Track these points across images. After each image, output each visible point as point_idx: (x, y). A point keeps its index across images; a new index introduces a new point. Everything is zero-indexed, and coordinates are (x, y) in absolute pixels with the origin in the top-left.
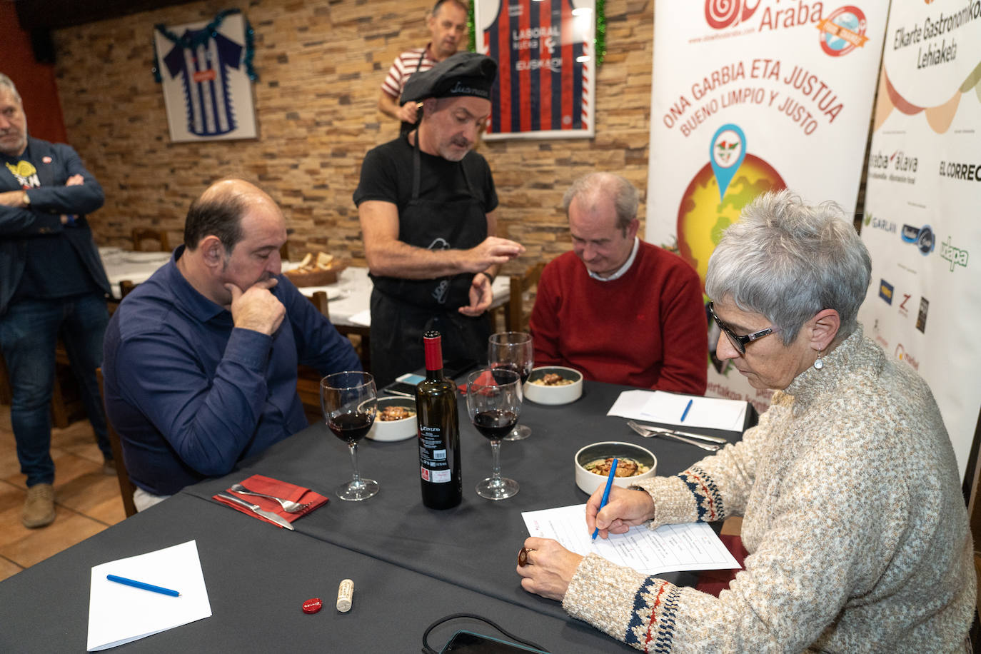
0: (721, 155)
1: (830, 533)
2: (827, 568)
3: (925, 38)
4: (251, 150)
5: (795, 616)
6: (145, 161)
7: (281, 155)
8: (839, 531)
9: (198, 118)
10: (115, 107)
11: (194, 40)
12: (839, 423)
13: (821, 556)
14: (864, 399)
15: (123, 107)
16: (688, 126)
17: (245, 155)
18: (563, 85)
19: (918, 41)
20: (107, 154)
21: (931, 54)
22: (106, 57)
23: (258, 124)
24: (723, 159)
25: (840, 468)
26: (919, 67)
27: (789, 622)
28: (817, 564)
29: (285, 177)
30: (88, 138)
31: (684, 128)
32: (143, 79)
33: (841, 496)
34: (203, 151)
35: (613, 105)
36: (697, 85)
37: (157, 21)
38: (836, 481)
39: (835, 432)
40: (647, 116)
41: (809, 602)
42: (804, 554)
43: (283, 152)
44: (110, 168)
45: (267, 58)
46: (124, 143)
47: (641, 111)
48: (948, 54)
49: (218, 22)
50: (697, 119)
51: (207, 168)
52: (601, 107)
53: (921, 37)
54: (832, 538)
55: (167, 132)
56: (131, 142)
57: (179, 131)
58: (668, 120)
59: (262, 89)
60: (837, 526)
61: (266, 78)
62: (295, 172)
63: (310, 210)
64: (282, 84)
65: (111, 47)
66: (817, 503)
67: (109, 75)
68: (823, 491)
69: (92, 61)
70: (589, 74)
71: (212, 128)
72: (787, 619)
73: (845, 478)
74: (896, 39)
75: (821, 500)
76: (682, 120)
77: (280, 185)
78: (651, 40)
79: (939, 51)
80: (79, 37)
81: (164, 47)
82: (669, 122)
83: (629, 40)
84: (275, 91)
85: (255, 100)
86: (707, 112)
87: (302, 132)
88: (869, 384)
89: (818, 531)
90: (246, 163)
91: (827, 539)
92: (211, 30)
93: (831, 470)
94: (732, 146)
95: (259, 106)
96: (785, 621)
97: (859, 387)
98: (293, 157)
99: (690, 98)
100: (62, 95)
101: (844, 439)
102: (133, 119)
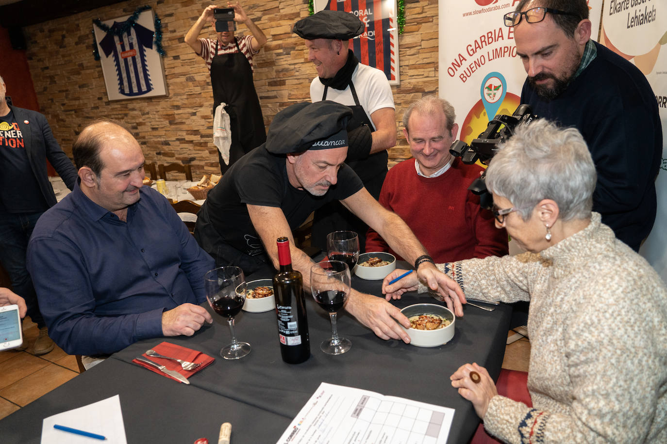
0: (489, 95)
1: (622, 359)
2: (630, 384)
3: (632, 6)
4: (163, 103)
5: (623, 424)
6: (91, 115)
7: (185, 106)
8: (628, 356)
9: (126, 84)
10: (69, 78)
11: (120, 30)
12: (602, 281)
13: (622, 377)
14: (611, 260)
15: (74, 78)
16: (465, 75)
17: (159, 108)
18: (377, 49)
19: (627, 8)
20: (66, 111)
21: (637, 17)
22: (61, 45)
23: (167, 86)
24: (490, 97)
25: (613, 312)
26: (628, 27)
27: (621, 429)
28: (622, 383)
29: (188, 122)
30: (52, 100)
31: (462, 76)
32: (87, 58)
33: (620, 331)
34: (130, 106)
35: (411, 62)
36: (471, 46)
37: (95, 17)
38: (613, 322)
39: (601, 288)
40: (436, 69)
41: (628, 411)
42: (611, 379)
43: (185, 104)
44: (68, 120)
45: (171, 39)
46: (77, 103)
47: (432, 65)
48: (649, 17)
49: (136, 16)
50: (471, 70)
51: (134, 118)
52: (403, 63)
53: (629, 5)
54: (625, 362)
55: (106, 94)
56: (81, 102)
57: (114, 93)
58: (450, 71)
59: (168, 61)
60: (625, 353)
61: (171, 54)
62: (194, 117)
63: (206, 143)
64: (182, 57)
65: (64, 37)
66: (605, 341)
67: (63, 56)
68: (607, 331)
69: (51, 47)
70: (395, 41)
71: (135, 90)
72: (619, 428)
73: (619, 318)
74: (611, 8)
75: (608, 338)
76: (460, 71)
77: (184, 127)
78: (437, 15)
79: (642, 15)
80: (42, 31)
81: (100, 35)
82: (452, 73)
83: (421, 16)
84: (178, 62)
85: (164, 69)
86: (478, 64)
87: (198, 90)
88: (611, 250)
89: (613, 361)
90: (160, 113)
91: (622, 364)
92: (132, 23)
93: (608, 315)
94: (497, 88)
95: (167, 73)
96: (617, 429)
97: (605, 253)
98: (192, 107)
99: (466, 55)
100: (32, 72)
101: (609, 291)
102: (81, 86)
